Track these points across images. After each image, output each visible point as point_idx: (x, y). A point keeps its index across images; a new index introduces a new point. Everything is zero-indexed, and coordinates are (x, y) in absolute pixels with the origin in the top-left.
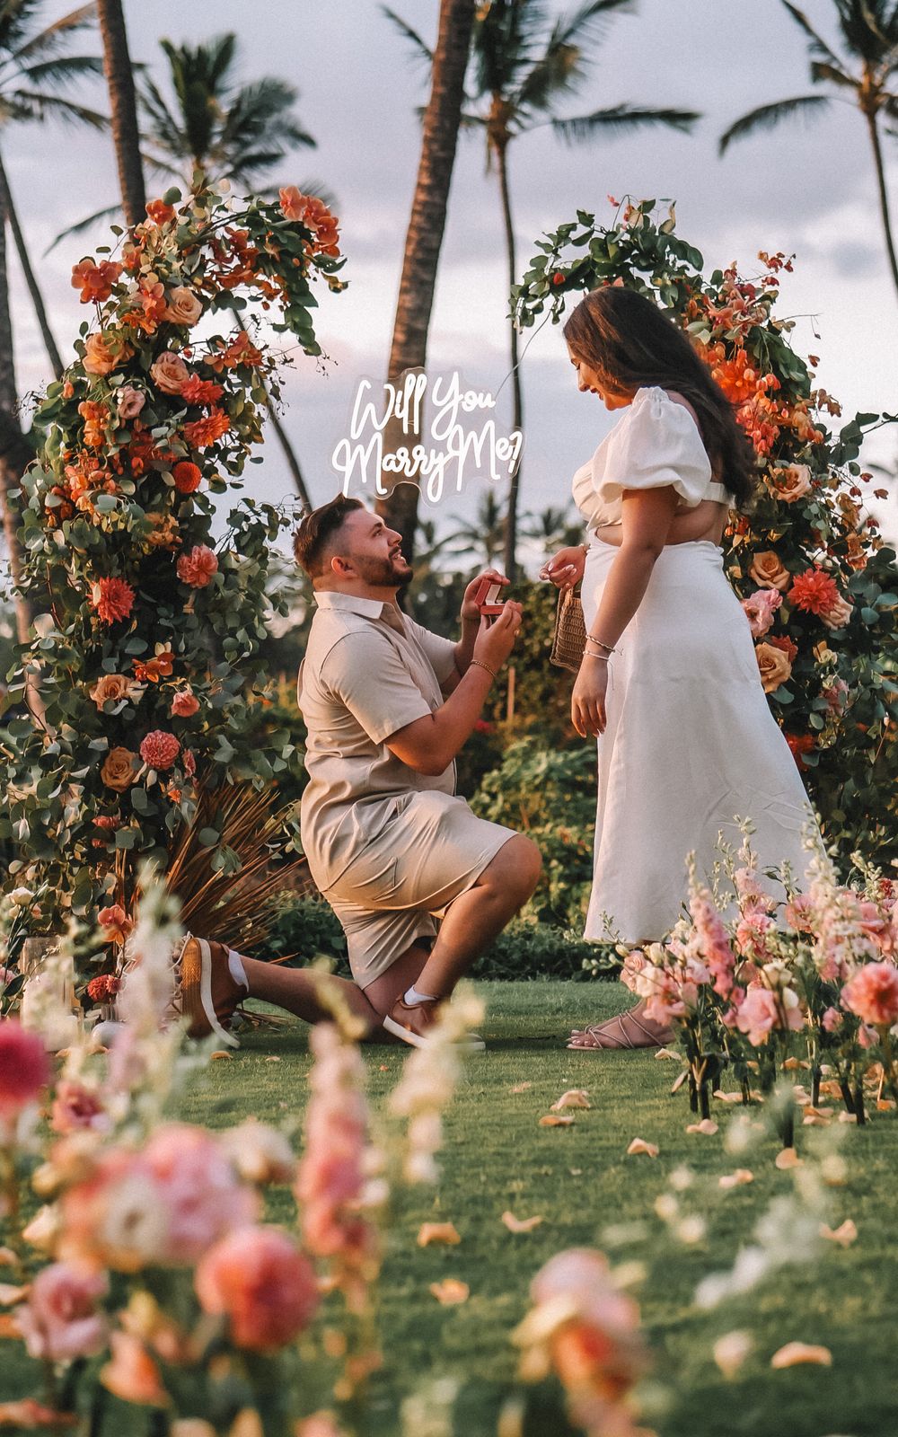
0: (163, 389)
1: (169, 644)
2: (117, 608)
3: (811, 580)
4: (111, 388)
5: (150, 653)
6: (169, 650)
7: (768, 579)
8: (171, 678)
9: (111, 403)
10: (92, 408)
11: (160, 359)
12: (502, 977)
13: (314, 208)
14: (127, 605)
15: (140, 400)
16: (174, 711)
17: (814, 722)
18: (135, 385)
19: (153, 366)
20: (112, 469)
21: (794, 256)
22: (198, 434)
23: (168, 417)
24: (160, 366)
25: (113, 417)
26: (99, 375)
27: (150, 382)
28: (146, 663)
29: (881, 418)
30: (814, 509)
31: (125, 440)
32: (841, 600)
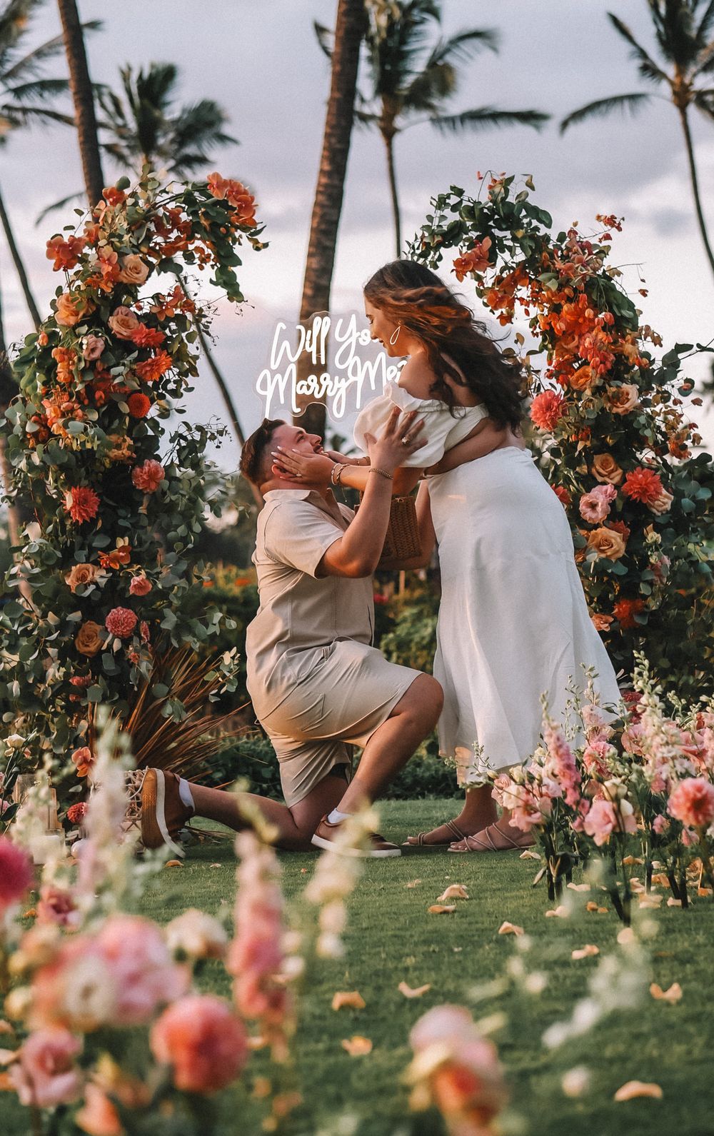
0: (119, 336)
1: (127, 539)
2: (85, 511)
3: (641, 476)
4: (78, 336)
5: (112, 546)
6: (127, 544)
7: (606, 476)
8: (130, 565)
9: (78, 348)
10: (63, 353)
11: (116, 311)
12: (398, 797)
13: (235, 189)
14: (93, 508)
15: (101, 345)
16: (132, 591)
17: (644, 589)
18: (96, 334)
19: (111, 319)
20: (79, 400)
21: (623, 219)
22: (146, 372)
23: (123, 358)
24: (115, 318)
25: (80, 360)
26: (68, 326)
27: (108, 331)
28: (108, 554)
29: (695, 348)
30: (642, 419)
31: (89, 378)
32: (664, 492)
